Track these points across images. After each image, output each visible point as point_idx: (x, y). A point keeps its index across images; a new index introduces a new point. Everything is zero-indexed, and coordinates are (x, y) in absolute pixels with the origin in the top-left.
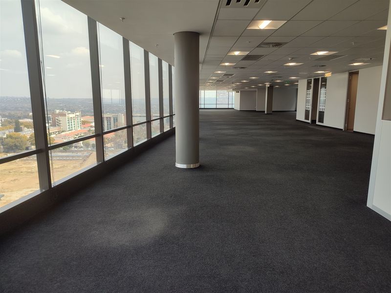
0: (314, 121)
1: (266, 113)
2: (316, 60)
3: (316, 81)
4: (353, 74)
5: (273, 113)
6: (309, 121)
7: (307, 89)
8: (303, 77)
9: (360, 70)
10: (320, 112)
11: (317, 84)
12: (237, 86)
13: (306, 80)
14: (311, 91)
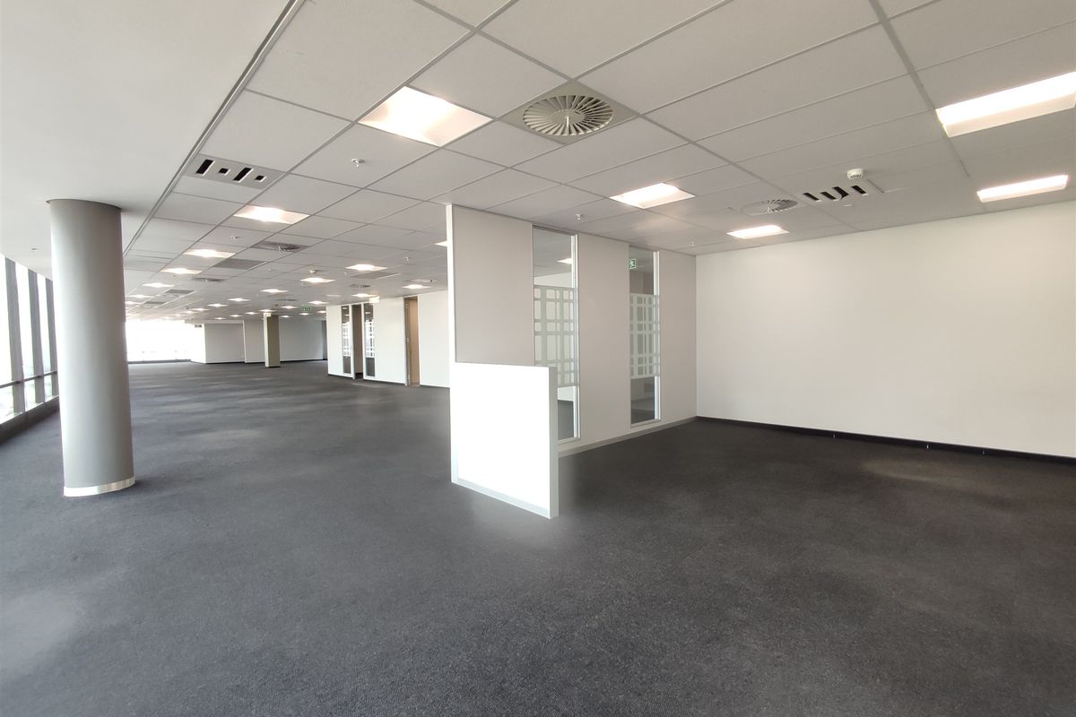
0: (359, 375)
1: (267, 365)
2: (355, 277)
3: (357, 309)
4: (410, 301)
5: (282, 365)
6: (352, 375)
7: (343, 322)
8: (333, 302)
9: (418, 295)
10: (368, 359)
11: (358, 314)
12: (198, 314)
13: (339, 307)
14: (349, 325)
